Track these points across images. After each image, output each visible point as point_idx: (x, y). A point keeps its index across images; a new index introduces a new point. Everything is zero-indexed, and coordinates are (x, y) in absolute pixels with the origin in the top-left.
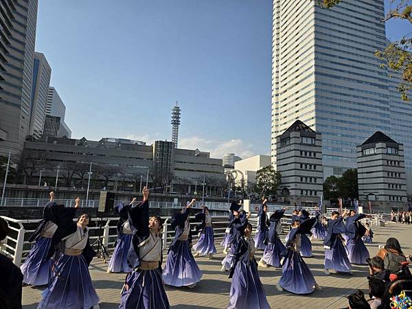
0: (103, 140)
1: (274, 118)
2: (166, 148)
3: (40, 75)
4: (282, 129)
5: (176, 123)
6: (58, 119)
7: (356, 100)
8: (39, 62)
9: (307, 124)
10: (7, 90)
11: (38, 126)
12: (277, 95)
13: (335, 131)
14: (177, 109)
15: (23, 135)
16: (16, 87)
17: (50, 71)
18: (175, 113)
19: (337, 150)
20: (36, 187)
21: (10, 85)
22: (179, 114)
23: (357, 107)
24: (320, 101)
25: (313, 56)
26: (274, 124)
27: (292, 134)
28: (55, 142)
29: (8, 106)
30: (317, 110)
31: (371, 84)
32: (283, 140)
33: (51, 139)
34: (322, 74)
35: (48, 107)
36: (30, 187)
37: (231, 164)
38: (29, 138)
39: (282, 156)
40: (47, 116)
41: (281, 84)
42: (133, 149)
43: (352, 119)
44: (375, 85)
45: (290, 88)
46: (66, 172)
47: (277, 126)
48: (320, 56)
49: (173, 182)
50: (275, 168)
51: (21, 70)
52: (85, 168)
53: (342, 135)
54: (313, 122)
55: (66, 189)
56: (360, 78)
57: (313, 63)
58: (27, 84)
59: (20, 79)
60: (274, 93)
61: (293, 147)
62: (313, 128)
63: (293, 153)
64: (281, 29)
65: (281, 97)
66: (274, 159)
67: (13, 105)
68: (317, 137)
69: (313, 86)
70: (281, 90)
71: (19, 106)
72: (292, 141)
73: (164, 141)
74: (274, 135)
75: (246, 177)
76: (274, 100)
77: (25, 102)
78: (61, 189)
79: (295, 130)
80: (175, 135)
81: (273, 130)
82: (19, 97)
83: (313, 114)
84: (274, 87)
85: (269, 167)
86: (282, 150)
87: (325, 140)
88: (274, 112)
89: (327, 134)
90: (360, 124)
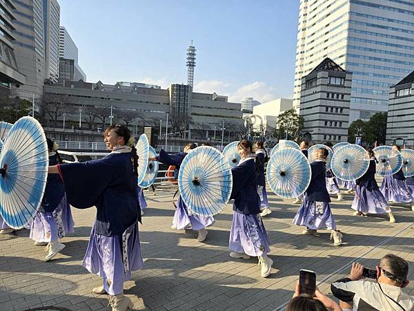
0: (118, 84)
1: (298, 57)
2: (182, 91)
4: (307, 69)
5: (191, 65)
6: (72, 62)
9: (338, 62)
10: (20, 31)
11: (54, 70)
12: (304, 30)
13: (367, 70)
14: (193, 49)
15: (41, 78)
16: (28, 26)
17: (58, 8)
18: (190, 54)
19: (367, 91)
20: (62, 130)
21: (22, 24)
22: (194, 54)
23: (394, 41)
24: (354, 35)
26: (298, 63)
27: (320, 74)
28: (72, 86)
29: (22, 48)
30: (349, 46)
32: (309, 81)
33: (69, 83)
35: (61, 49)
36: (57, 130)
37: (249, 109)
38: (47, 82)
39: (307, 99)
40: (61, 59)
41: (309, 16)
42: (149, 93)
43: (388, 57)
45: (319, 21)
46: (87, 116)
47: (301, 66)
49: (191, 127)
50: (298, 112)
51: (31, 8)
52: (105, 113)
53: (375, 75)
54: (343, 60)
55: (90, 132)
58: (37, 22)
59: (31, 18)
60: (300, 27)
61: (319, 89)
62: (343, 67)
63: (318, 95)
65: (308, 32)
66: (296, 104)
67: (28, 46)
68: (348, 77)
69: (347, 18)
70: (309, 24)
72: (319, 82)
73: (180, 84)
74: (298, 76)
75: (265, 122)
76: (300, 35)
77: (39, 43)
78: (85, 132)
79: (324, 70)
80: (191, 78)
81: (298, 70)
82: (33, 38)
83: (344, 52)
84: (301, 20)
85: (292, 111)
86: (307, 92)
87: (356, 82)
88: (299, 50)
89: (358, 73)
90: (396, 62)
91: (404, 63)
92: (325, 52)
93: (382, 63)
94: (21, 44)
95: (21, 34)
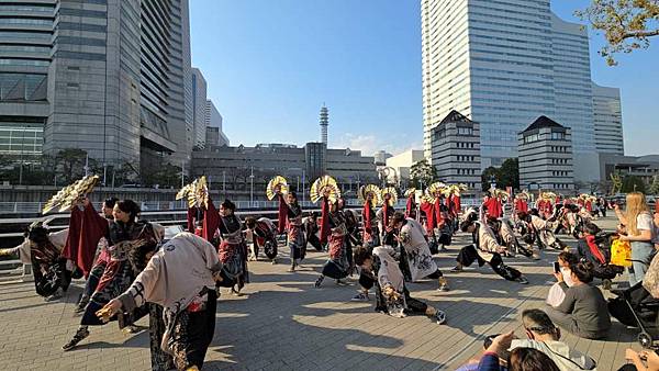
0: (258, 146)
1: (426, 111)
2: (317, 148)
3: (198, 89)
4: (435, 122)
5: (325, 124)
6: (217, 129)
7: (516, 84)
8: (196, 77)
9: (464, 113)
10: (172, 106)
11: (201, 138)
12: (428, 86)
13: (493, 119)
14: (325, 110)
15: (190, 146)
16: (179, 102)
17: (206, 84)
18: (323, 114)
19: (496, 139)
21: (174, 100)
22: (326, 115)
23: (517, 91)
24: (476, 87)
25: (467, 40)
26: (426, 117)
27: (447, 126)
28: (217, 150)
29: (175, 120)
30: (472, 99)
31: (533, 65)
32: (438, 132)
33: (214, 148)
34: (477, 59)
35: (207, 119)
37: (382, 161)
38: (195, 149)
39: (437, 149)
40: (208, 128)
41: (432, 74)
42: (286, 152)
43: (512, 106)
44: (538, 65)
45: (442, 77)
46: (230, 177)
47: (429, 119)
48: (475, 39)
50: (430, 162)
51: (181, 85)
52: (246, 173)
53: (501, 124)
54: (469, 111)
56: (521, 59)
57: (467, 47)
58: (188, 99)
59: (182, 94)
60: (425, 84)
61: (448, 139)
62: (470, 118)
63: (449, 145)
64: (431, 14)
65: (433, 88)
66: (427, 154)
67: (179, 118)
68: (475, 126)
69: (468, 73)
70: (433, 80)
71: (183, 120)
72: (448, 133)
73: (315, 142)
74: (427, 129)
75: (398, 174)
76: (425, 92)
77: (188, 116)
78: (230, 192)
79: (451, 121)
80: (325, 136)
81: (426, 123)
82: (183, 111)
83: (469, 103)
84: (425, 78)
85: (424, 162)
86: (437, 143)
87: (483, 130)
88: (425, 105)
89: (485, 123)
90: (521, 110)
91: (529, 111)
92: (451, 105)
93: (508, 113)
94: (173, 117)
95: (173, 109)
